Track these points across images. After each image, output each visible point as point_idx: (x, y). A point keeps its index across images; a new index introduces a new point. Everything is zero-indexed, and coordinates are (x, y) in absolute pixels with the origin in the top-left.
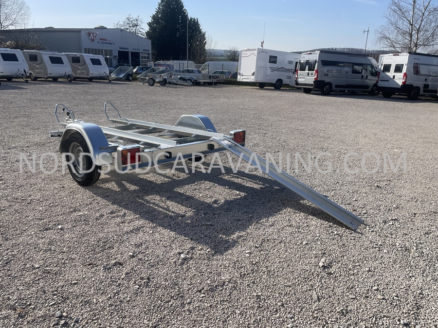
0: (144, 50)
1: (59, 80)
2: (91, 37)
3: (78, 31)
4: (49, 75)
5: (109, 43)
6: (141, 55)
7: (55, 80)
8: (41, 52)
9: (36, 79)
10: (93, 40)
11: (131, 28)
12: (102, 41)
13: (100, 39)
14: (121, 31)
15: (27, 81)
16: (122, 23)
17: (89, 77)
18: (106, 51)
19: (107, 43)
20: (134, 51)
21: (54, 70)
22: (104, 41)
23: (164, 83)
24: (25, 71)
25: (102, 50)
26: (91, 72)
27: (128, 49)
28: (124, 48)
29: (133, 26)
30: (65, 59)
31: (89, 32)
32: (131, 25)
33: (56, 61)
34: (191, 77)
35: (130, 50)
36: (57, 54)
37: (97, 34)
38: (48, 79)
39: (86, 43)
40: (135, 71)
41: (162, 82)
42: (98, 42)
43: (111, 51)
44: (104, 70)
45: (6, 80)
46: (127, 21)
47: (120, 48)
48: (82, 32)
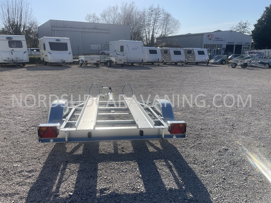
0: (246, 43)
1: (178, 64)
2: (209, 37)
3: (202, 35)
4: (172, 61)
5: (221, 40)
6: (243, 46)
7: (176, 64)
8: (170, 48)
9: (165, 64)
10: (210, 39)
11: (241, 29)
12: (216, 39)
13: (215, 38)
14: (231, 32)
15: (159, 65)
16: (235, 27)
17: (195, 62)
18: (218, 45)
19: (219, 40)
20: (238, 44)
21: (175, 58)
22: (218, 39)
23: (245, 66)
24: (158, 59)
25: (215, 45)
26: (196, 59)
27: (234, 43)
28: (231, 43)
29: (243, 28)
30: (182, 52)
31: (209, 35)
32: (241, 27)
33: (177, 53)
34: (269, 62)
35: (236, 43)
36: (178, 49)
37: (213, 35)
38: (172, 64)
39: (206, 41)
40: (230, 58)
41: (243, 65)
42: (214, 40)
43: (221, 45)
44: (206, 57)
45: (151, 64)
46: (239, 25)
47: (228, 43)
48: (205, 35)
